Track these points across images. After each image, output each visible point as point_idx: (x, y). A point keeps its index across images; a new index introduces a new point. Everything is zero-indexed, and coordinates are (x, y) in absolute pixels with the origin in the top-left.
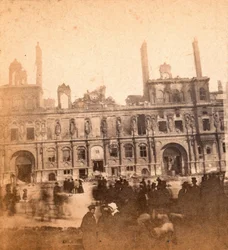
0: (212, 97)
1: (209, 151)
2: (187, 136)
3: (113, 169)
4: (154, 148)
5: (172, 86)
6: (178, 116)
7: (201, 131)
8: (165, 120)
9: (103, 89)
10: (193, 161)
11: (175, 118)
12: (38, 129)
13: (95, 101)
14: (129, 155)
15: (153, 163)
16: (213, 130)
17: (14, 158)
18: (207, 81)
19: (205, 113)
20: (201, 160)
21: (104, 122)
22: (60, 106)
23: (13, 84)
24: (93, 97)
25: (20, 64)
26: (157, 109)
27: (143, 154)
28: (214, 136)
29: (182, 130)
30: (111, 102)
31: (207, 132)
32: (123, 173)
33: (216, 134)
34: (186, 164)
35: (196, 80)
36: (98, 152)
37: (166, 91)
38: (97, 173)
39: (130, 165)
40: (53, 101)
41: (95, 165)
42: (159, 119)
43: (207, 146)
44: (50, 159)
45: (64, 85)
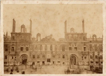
0: (87, 40)
1: (85, 58)
3: (53, 62)
5: (74, 35)
6: (76, 45)
7: (83, 51)
8: (71, 47)
10: (80, 61)
11: (75, 46)
12: (30, 48)
13: (49, 39)
16: (87, 51)
18: (86, 34)
19: (85, 45)
21: (51, 47)
22: (37, 40)
23: (22, 32)
24: (48, 38)
25: (24, 26)
26: (69, 43)
27: (63, 57)
28: (87, 53)
30: (54, 40)
31: (85, 51)
32: (56, 63)
35: (83, 34)
36: (49, 56)
37: (72, 37)
38: (48, 63)
39: (59, 61)
40: (35, 38)
41: (48, 60)
42: (69, 46)
43: (85, 56)
44: (33, 57)
45: (39, 33)
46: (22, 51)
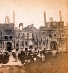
1: (64, 43)
2: (57, 39)
3: (35, 48)
4: (47, 42)
5: (53, 24)
6: (55, 33)
7: (62, 37)
8: (51, 34)
9: (33, 25)
10: (59, 46)
11: (54, 33)
12: (13, 36)
14: (40, 44)
15: (47, 47)
16: (65, 37)
17: (6, 45)
18: (63, 22)
20: (61, 46)
21: (33, 34)
23: (6, 23)
24: (30, 27)
25: (8, 17)
26: (49, 31)
27: (44, 44)
28: (65, 39)
29: (56, 37)
30: (35, 28)
31: (63, 37)
32: (38, 49)
33: (66, 38)
34: (57, 47)
35: (60, 22)
36: (31, 43)
38: (31, 49)
39: (40, 47)
40: (18, 28)
41: (30, 47)
42: (49, 34)
43: (63, 42)
44: (17, 45)
45: (21, 23)
46: (6, 40)
